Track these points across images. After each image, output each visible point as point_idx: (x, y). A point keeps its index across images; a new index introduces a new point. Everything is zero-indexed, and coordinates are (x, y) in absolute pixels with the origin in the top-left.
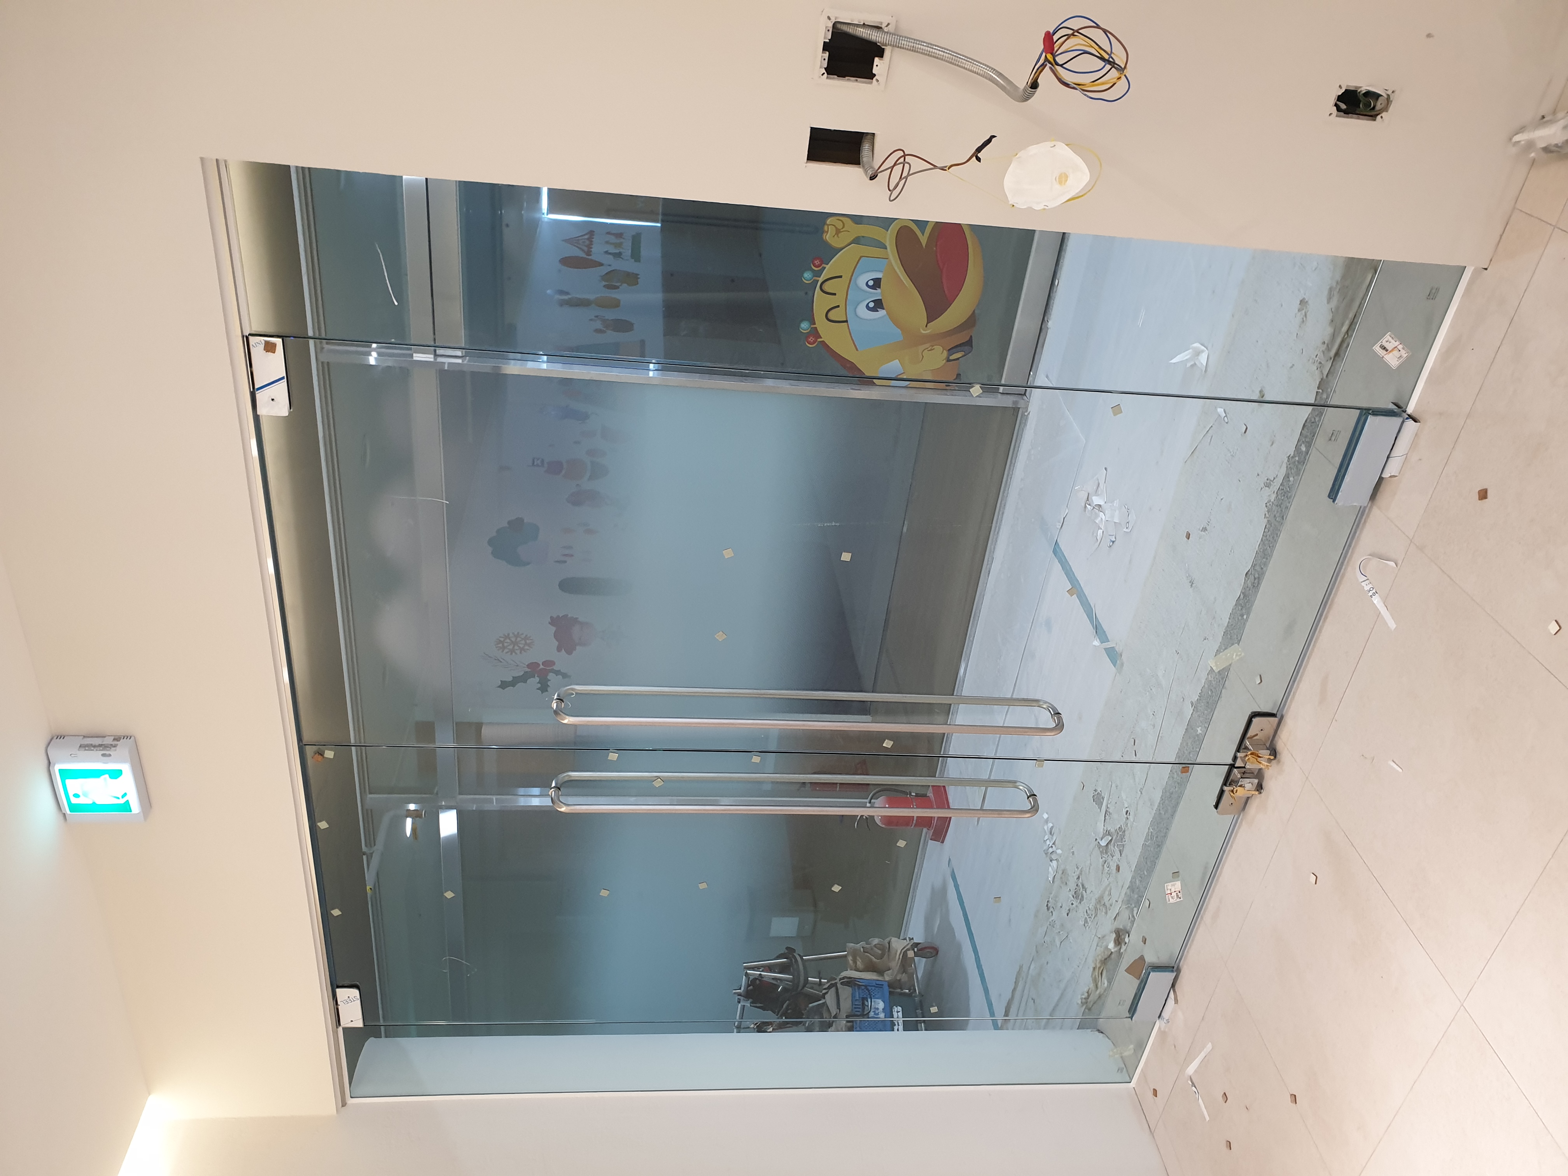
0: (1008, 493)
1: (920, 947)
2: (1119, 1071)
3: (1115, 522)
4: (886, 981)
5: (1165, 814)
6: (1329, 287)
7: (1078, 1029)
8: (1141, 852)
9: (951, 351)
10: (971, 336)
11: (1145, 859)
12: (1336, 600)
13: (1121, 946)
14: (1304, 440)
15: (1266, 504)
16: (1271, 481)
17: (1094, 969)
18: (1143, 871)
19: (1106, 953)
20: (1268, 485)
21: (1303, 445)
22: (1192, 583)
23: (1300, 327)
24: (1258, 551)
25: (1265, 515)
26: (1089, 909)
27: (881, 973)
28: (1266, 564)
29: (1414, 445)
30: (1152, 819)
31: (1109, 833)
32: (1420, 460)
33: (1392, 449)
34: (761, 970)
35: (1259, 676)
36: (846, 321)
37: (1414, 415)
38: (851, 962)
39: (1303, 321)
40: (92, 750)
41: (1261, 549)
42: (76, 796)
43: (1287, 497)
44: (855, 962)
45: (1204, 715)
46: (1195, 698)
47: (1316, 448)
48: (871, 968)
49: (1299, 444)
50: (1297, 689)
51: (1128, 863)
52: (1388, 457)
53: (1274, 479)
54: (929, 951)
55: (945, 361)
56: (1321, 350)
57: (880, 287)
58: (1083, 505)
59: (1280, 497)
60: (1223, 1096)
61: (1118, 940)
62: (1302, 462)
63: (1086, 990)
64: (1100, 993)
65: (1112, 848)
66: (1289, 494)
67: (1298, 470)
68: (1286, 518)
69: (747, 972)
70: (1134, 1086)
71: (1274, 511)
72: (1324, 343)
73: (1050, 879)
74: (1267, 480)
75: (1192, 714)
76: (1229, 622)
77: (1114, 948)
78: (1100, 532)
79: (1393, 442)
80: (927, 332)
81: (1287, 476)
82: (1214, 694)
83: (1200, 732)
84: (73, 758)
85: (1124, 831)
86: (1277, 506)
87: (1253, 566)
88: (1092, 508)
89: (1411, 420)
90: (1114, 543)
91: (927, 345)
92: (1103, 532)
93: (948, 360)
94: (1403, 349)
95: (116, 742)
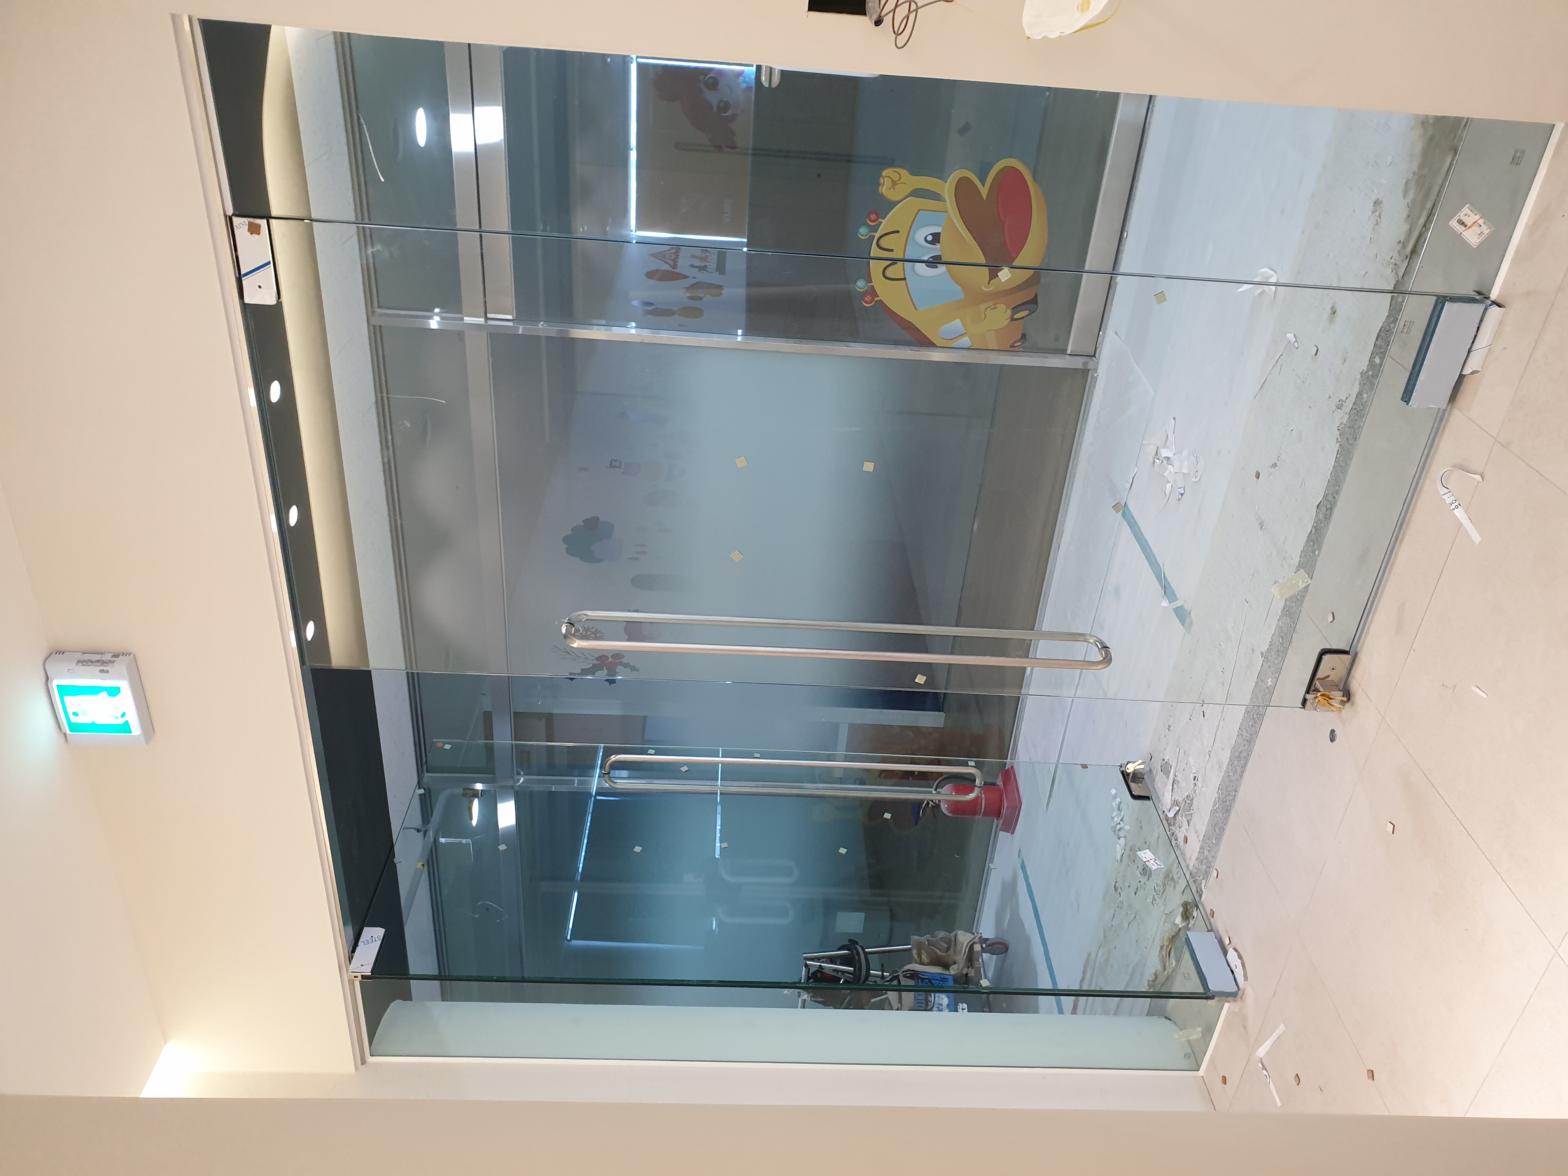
0: (1077, 461)
1: (988, 942)
2: (1186, 1057)
3: (1183, 473)
4: (952, 975)
5: (1234, 775)
6: (1405, 181)
7: (1147, 1015)
8: (1210, 819)
9: (1016, 309)
10: (1036, 294)
11: (1213, 827)
12: (1413, 518)
13: (1189, 920)
14: (1378, 351)
15: (1338, 427)
16: (1343, 401)
17: (1162, 948)
18: (1212, 839)
19: (1174, 929)
20: (1339, 407)
21: (1377, 357)
22: (1261, 525)
23: (1374, 230)
24: (1330, 480)
25: (1337, 439)
26: (1157, 885)
27: (946, 967)
28: (1337, 492)
29: (1498, 334)
30: (1220, 783)
31: (1177, 803)
32: (1505, 349)
33: (1473, 343)
34: (821, 961)
35: (1331, 614)
36: (904, 279)
37: (1498, 301)
38: (916, 956)
39: (1377, 223)
40: (89, 665)
41: (1333, 476)
42: (75, 714)
43: (1360, 416)
44: (920, 956)
45: (1274, 664)
46: (1265, 648)
47: (1391, 357)
48: (936, 961)
49: (1373, 356)
50: (1371, 622)
51: (1196, 832)
52: (1469, 352)
53: (1347, 399)
54: (999, 947)
55: (1009, 320)
56: (1396, 250)
57: (939, 243)
58: (1152, 459)
59: (1353, 418)
60: (1295, 1077)
61: (1186, 914)
62: (1376, 376)
63: (1154, 971)
64: (1168, 973)
65: (1181, 819)
66: (1363, 413)
67: (1372, 384)
68: (1359, 438)
69: (806, 963)
70: (1202, 1075)
71: (1347, 434)
72: (1400, 242)
73: (1119, 857)
74: (1339, 401)
75: (1262, 666)
76: (1300, 561)
77: (1181, 924)
78: (1169, 486)
79: (1475, 333)
80: (989, 289)
81: (1359, 395)
82: (1285, 640)
83: (1271, 684)
84: (71, 673)
85: (1192, 800)
86: (1350, 427)
87: (1325, 496)
88: (1161, 462)
89: (1495, 305)
90: (1184, 496)
91: (990, 304)
92: (1172, 485)
93: (1013, 320)
94: (1484, 223)
95: (114, 659)
